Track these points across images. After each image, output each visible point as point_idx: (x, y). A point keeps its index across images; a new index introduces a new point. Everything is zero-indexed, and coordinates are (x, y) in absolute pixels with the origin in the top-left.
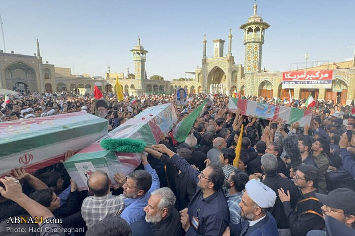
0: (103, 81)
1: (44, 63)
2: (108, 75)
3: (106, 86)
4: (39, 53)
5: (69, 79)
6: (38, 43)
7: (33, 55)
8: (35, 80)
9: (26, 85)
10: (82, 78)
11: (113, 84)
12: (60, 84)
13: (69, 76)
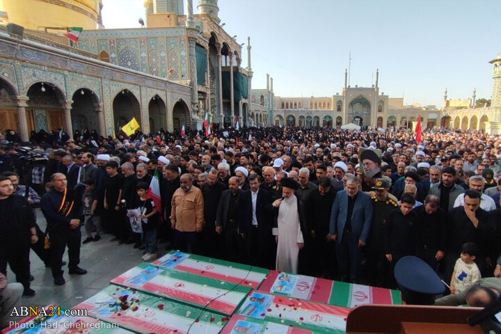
0: (438, 112)
1: (380, 94)
2: (448, 103)
3: (442, 119)
4: (377, 85)
5: (400, 111)
6: (378, 73)
7: (371, 87)
8: (370, 114)
9: (361, 120)
10: (412, 109)
11: (453, 116)
12: (391, 117)
13: (400, 108)
